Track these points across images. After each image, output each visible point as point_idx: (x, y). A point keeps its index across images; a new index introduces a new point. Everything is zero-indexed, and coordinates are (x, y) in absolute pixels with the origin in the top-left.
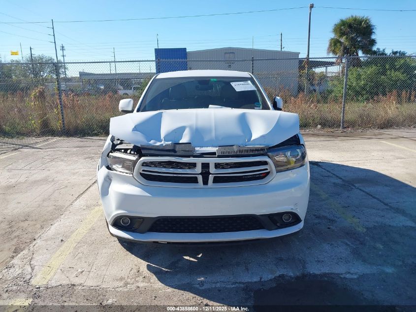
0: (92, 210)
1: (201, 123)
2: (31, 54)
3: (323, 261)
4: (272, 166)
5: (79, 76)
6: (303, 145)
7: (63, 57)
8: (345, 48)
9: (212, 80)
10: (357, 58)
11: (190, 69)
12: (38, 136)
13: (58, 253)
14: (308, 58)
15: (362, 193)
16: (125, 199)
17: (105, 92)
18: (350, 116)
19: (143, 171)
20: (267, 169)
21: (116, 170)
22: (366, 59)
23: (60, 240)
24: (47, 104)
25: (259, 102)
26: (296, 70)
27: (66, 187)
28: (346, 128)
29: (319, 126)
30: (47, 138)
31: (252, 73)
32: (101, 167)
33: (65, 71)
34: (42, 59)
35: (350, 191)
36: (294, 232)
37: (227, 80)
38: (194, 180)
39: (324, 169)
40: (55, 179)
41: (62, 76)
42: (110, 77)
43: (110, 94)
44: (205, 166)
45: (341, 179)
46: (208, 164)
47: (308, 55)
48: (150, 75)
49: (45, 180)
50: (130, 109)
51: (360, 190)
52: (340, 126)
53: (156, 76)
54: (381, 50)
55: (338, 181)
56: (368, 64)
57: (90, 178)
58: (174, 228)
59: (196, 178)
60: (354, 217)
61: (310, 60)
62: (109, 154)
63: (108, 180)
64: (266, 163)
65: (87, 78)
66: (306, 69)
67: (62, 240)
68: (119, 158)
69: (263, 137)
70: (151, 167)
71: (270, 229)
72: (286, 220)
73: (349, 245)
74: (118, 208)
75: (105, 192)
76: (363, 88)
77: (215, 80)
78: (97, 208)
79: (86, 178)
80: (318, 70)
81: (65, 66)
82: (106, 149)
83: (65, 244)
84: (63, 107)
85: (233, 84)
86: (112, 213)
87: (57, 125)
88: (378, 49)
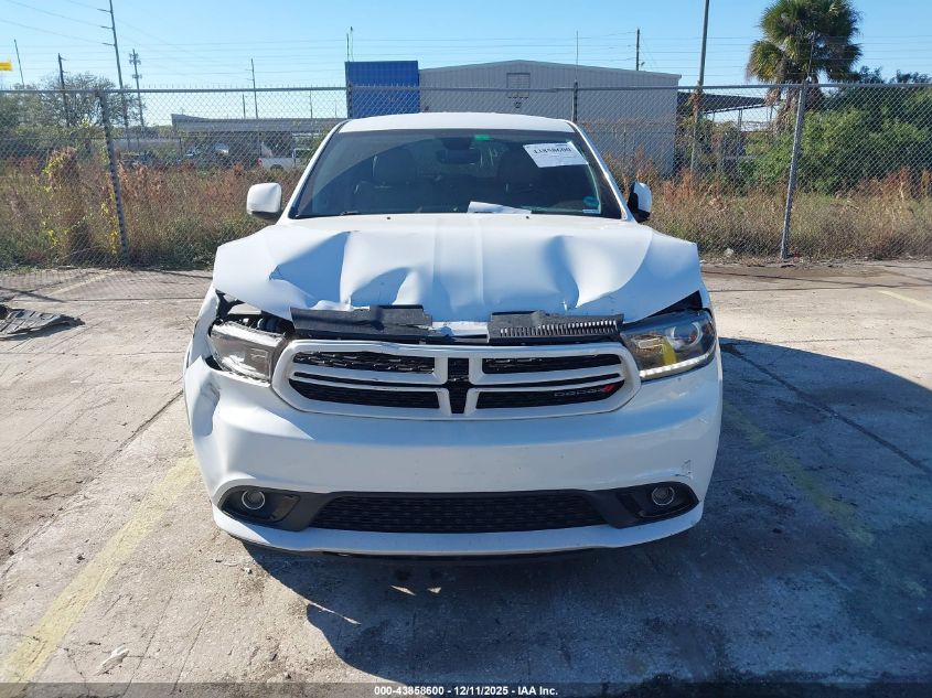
0: (170, 467)
1: (448, 261)
2: (62, 72)
3: (770, 634)
4: (629, 367)
5: (170, 123)
6: (708, 311)
7: (135, 80)
8: (788, 65)
9: (478, 137)
10: (816, 89)
11: (427, 110)
12: (63, 265)
13: (66, 596)
14: (700, 88)
15: (851, 430)
16: (249, 445)
17: (226, 162)
18: (801, 228)
19: (296, 374)
20: (617, 375)
21: (229, 370)
22: (834, 90)
23: (76, 556)
24: (84, 190)
25: (594, 196)
26: (670, 117)
27: (113, 401)
28: (792, 256)
29: (729, 252)
30: (84, 271)
31: (575, 121)
32: (194, 360)
33: (141, 114)
34: (85, 83)
35: (819, 422)
36: (681, 530)
37: (515, 139)
38: (428, 401)
39: (750, 361)
40: (90, 380)
41: (133, 123)
42: (242, 128)
43: (239, 167)
44: (458, 367)
45: (794, 389)
46: (466, 361)
47: (701, 82)
48: (327, 124)
49: (63, 383)
50: (273, 209)
51: (845, 420)
52: (779, 250)
53: (339, 128)
54: (871, 71)
55: (790, 397)
56: (838, 104)
57: (175, 379)
58: (377, 520)
59: (434, 394)
60: (838, 498)
61: (706, 91)
62: (211, 328)
63: (210, 394)
64: (614, 360)
65: (187, 129)
66: (696, 114)
67: (80, 558)
68: (235, 339)
69: (607, 297)
70: (317, 364)
71: (620, 525)
72: (659, 500)
73: (834, 584)
74: (234, 467)
75: (202, 425)
76: (826, 161)
77: (486, 137)
78: (182, 463)
79: (162, 377)
80: (721, 117)
81: (139, 99)
82: (207, 313)
83: (90, 567)
84: (122, 196)
85: (530, 149)
86: (219, 476)
87: (109, 239)
88: (865, 69)
